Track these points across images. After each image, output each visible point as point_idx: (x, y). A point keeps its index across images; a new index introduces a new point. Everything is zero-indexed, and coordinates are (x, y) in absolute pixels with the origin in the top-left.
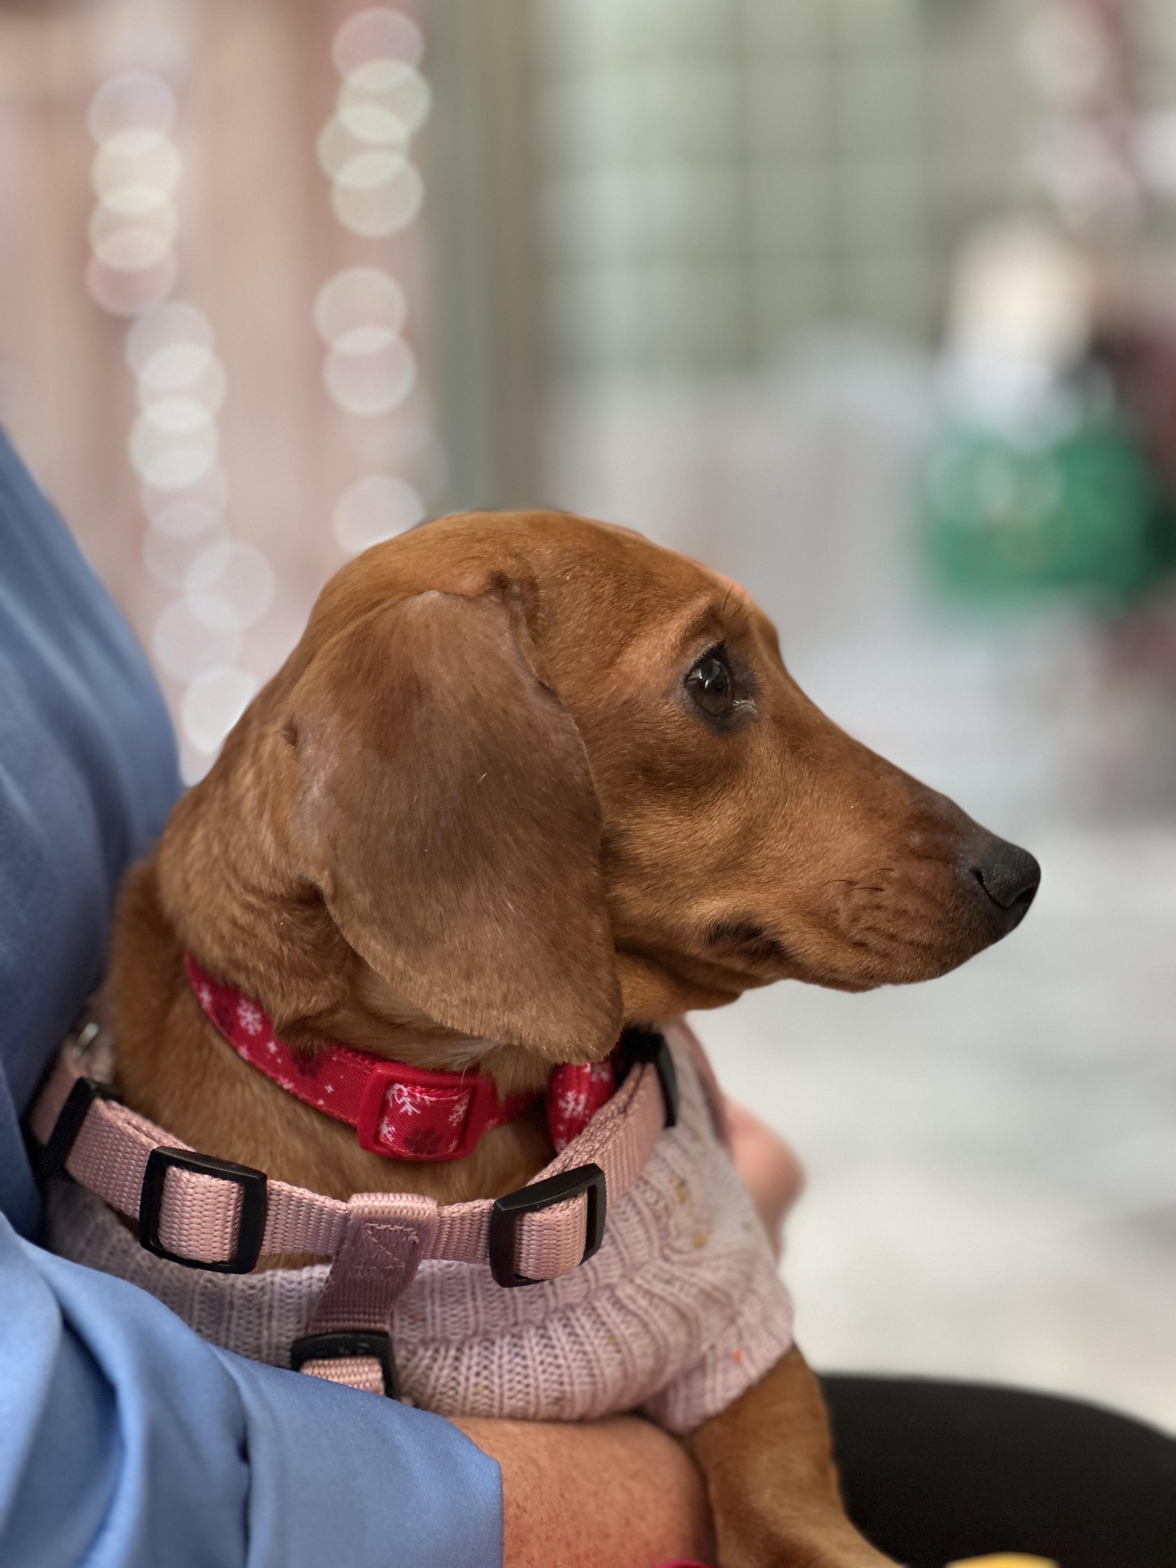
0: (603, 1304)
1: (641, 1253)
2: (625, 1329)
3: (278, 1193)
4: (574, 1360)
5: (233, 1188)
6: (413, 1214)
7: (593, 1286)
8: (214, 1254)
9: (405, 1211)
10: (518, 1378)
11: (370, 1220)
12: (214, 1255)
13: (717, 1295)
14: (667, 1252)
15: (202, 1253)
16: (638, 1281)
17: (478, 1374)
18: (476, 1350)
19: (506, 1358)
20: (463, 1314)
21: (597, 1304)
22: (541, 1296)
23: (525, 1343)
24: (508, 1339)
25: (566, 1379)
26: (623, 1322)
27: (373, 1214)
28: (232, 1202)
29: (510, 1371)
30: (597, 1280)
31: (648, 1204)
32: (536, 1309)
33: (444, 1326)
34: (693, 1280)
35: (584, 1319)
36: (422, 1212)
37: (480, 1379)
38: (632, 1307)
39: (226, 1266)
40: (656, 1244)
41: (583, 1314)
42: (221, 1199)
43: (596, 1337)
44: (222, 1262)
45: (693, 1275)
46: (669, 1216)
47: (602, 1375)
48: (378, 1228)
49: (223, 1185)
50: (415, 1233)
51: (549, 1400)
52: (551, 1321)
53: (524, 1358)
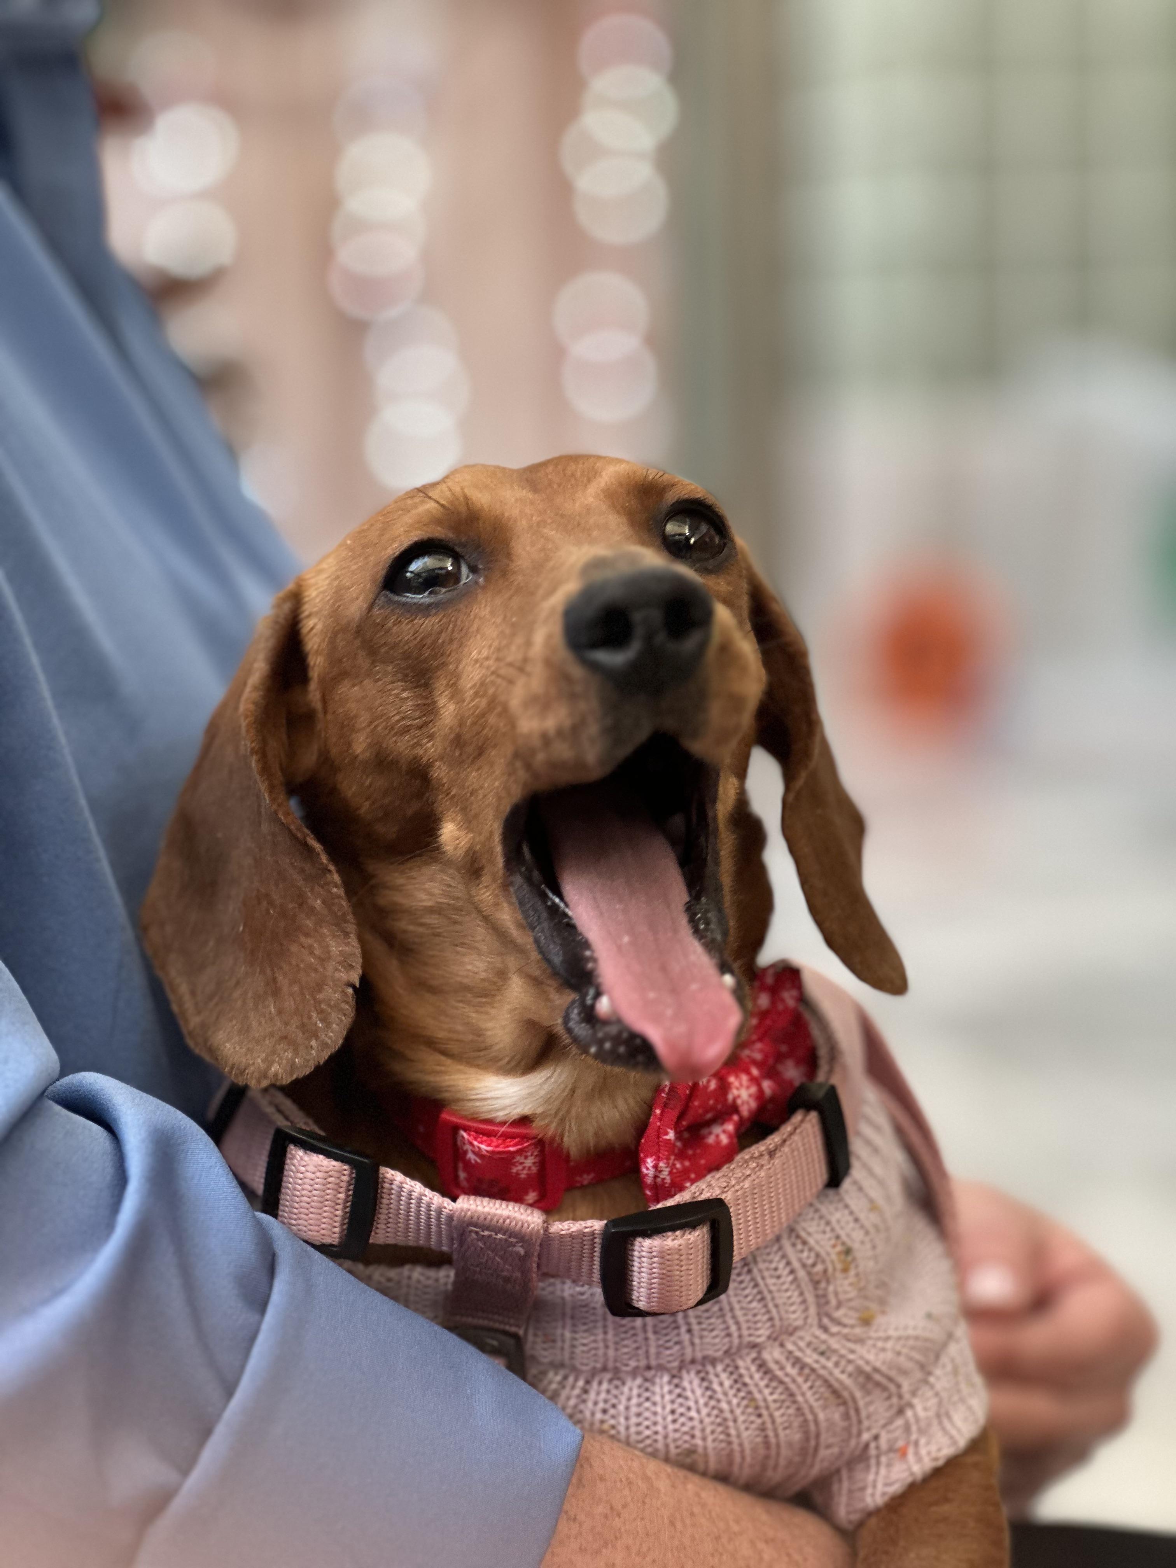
0: (746, 1364)
1: (795, 1317)
2: (769, 1395)
3: (391, 1182)
4: (709, 1415)
5: (345, 1170)
6: (516, 1225)
7: (736, 1341)
8: (323, 1235)
9: (508, 1221)
10: (646, 1423)
11: (476, 1225)
12: (323, 1237)
13: (877, 1377)
14: (826, 1321)
15: (310, 1233)
16: (790, 1346)
17: (605, 1411)
18: (605, 1386)
19: (634, 1401)
20: (593, 1345)
21: (740, 1363)
22: (677, 1343)
23: (657, 1389)
24: (639, 1381)
25: (698, 1433)
26: (767, 1386)
27: (475, 1219)
28: (344, 1184)
29: (639, 1415)
30: (740, 1336)
31: (804, 1266)
32: (671, 1355)
33: (573, 1353)
34: (851, 1357)
35: (724, 1376)
36: (526, 1225)
37: (606, 1417)
38: (779, 1373)
39: (335, 1249)
40: (813, 1310)
41: (724, 1370)
42: (330, 1179)
43: (735, 1396)
44: (332, 1245)
45: (852, 1351)
46: (828, 1282)
47: (739, 1436)
48: (482, 1233)
49: (334, 1166)
50: (520, 1244)
51: (679, 1451)
52: (688, 1372)
53: (655, 1404)
